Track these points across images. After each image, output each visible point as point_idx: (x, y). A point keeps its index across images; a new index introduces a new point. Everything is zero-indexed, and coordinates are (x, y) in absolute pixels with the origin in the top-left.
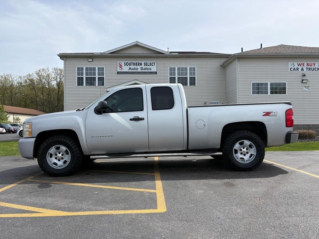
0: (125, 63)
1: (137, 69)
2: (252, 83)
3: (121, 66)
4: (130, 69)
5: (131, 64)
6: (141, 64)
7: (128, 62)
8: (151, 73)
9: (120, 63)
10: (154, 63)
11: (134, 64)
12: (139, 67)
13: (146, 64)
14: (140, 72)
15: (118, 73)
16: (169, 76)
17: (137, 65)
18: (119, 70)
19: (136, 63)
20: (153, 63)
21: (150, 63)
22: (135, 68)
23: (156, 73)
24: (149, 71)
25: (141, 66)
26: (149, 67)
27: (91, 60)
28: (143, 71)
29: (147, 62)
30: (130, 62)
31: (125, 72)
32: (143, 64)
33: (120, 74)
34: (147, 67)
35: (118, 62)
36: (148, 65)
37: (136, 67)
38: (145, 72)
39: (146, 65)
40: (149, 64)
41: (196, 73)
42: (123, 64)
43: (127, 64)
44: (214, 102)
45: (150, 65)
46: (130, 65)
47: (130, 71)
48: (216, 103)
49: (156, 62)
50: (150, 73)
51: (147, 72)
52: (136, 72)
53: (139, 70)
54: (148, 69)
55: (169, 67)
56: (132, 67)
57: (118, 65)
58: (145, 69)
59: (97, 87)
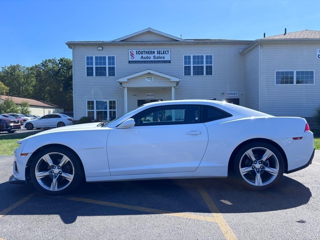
0: (137, 51)
1: (149, 58)
2: (276, 72)
3: (132, 55)
4: (142, 57)
5: (143, 52)
6: (154, 53)
7: (140, 50)
8: (165, 62)
9: (132, 52)
10: (168, 51)
11: (146, 52)
12: (152, 56)
13: (159, 52)
14: (153, 61)
15: (129, 63)
16: (184, 65)
17: (149, 54)
18: (130, 60)
19: (149, 51)
20: (166, 51)
21: (164, 51)
22: (147, 57)
23: (170, 62)
24: (162, 60)
25: (154, 55)
26: (162, 55)
27: (101, 48)
28: (156, 60)
29: (160, 50)
30: (142, 50)
31: (137, 61)
32: (156, 53)
33: (132, 63)
34: (161, 55)
35: (130, 51)
36: (162, 54)
37: (149, 56)
38: (158, 61)
39: (159, 54)
40: (162, 52)
41: (213, 61)
42: (135, 53)
43: (139, 53)
44: (233, 93)
45: (164, 54)
46: (142, 54)
47: (142, 60)
48: (234, 94)
49: (169, 50)
50: (163, 62)
51: (160, 61)
52: (148, 61)
53: (152, 59)
54: (161, 58)
55: (184, 56)
56: (145, 55)
57: (130, 53)
58: (158, 58)
59: (108, 77)
